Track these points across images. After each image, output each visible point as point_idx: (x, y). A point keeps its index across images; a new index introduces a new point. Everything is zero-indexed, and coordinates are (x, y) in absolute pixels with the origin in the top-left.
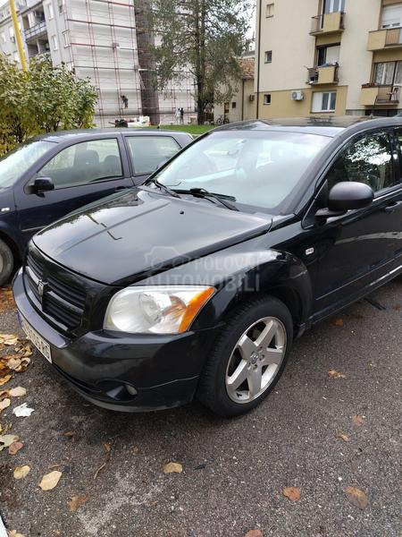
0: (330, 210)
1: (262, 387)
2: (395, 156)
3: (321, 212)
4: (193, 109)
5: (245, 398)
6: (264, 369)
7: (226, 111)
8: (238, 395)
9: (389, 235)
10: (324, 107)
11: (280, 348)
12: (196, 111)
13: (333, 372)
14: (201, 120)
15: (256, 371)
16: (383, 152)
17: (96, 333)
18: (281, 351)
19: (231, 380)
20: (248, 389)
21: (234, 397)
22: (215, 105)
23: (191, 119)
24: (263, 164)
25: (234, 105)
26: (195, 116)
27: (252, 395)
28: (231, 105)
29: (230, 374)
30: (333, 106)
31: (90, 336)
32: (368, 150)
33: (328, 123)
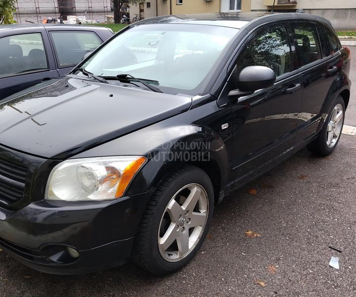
0: (240, 90)
1: (190, 248)
2: (293, 48)
3: (233, 93)
4: (109, 9)
5: (175, 257)
6: (191, 230)
7: (141, 11)
8: (169, 255)
9: (291, 116)
10: (232, 8)
11: (203, 212)
12: (112, 10)
13: (250, 232)
14: (117, 19)
15: (184, 232)
16: (284, 44)
17: (37, 204)
18: (205, 215)
19: (162, 241)
20: (178, 250)
21: (166, 256)
22: (130, 5)
23: (108, 18)
24: (181, 56)
25: (149, 5)
26: (112, 16)
27: (182, 255)
28: (145, 5)
29: (162, 236)
30: (239, 7)
31: (32, 206)
32: (271, 42)
33: (235, 18)
